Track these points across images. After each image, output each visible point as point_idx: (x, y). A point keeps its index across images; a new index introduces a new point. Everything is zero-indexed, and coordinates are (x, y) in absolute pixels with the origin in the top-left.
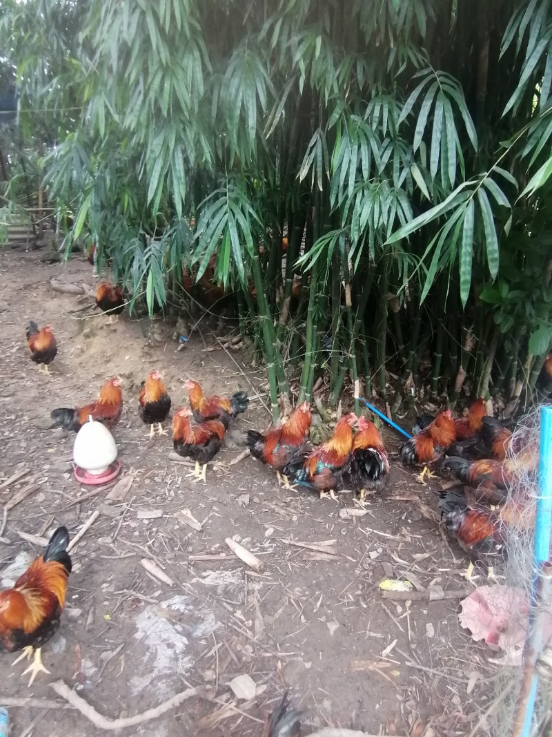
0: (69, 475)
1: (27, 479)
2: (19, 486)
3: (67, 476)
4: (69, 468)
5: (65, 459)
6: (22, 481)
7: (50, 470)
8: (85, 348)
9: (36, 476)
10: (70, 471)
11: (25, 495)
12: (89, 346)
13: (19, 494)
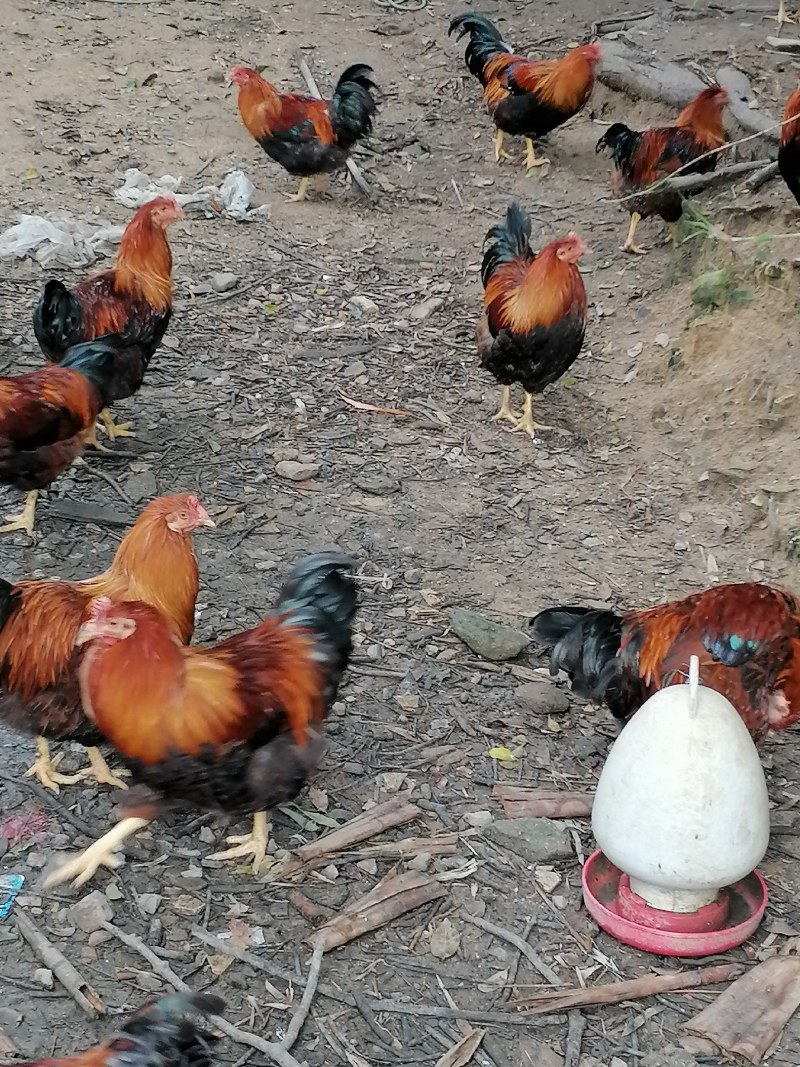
0: (556, 878)
1: (405, 844)
2: (370, 867)
3: (548, 877)
4: (561, 846)
5: (550, 807)
6: (388, 848)
7: (487, 836)
8: (687, 351)
9: (435, 843)
10: (563, 862)
11: (389, 909)
12: (706, 344)
13: (370, 900)
